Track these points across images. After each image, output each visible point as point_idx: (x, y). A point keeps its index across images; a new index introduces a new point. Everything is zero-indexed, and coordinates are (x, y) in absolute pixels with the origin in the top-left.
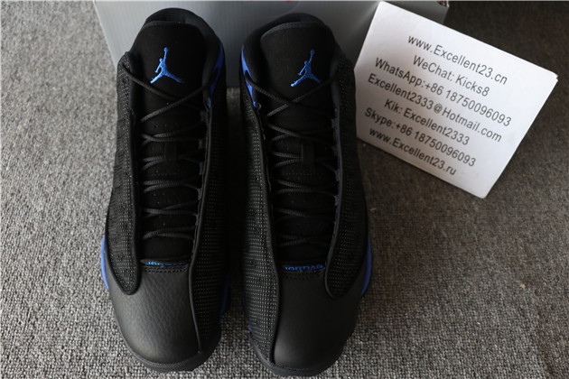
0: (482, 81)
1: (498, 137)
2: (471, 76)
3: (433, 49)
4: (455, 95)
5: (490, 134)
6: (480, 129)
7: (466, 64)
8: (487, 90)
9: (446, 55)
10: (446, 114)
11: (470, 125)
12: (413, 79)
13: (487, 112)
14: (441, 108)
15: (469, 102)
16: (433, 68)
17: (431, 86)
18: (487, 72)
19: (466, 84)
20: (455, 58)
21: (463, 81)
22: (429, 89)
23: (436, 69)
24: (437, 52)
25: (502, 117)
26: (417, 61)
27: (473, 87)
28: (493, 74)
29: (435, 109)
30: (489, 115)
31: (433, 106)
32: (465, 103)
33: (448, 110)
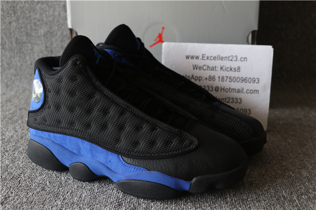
0: (234, 65)
1: (257, 91)
2: (227, 64)
3: (201, 57)
4: (223, 78)
5: (251, 92)
6: (245, 91)
7: (222, 59)
8: (239, 68)
9: (209, 58)
10: (222, 90)
11: (239, 91)
12: (197, 78)
13: (244, 80)
14: (218, 88)
15: (232, 78)
16: (205, 68)
17: (208, 78)
18: (234, 58)
19: (226, 69)
20: (215, 58)
21: (224, 68)
22: (208, 80)
23: (206, 67)
24: (204, 58)
25: (254, 80)
26: (195, 67)
27: (231, 69)
28: (239, 58)
29: (216, 90)
30: (246, 81)
31: (214, 89)
32: (230, 80)
33: (223, 88)
